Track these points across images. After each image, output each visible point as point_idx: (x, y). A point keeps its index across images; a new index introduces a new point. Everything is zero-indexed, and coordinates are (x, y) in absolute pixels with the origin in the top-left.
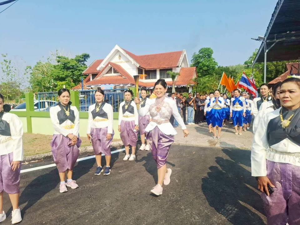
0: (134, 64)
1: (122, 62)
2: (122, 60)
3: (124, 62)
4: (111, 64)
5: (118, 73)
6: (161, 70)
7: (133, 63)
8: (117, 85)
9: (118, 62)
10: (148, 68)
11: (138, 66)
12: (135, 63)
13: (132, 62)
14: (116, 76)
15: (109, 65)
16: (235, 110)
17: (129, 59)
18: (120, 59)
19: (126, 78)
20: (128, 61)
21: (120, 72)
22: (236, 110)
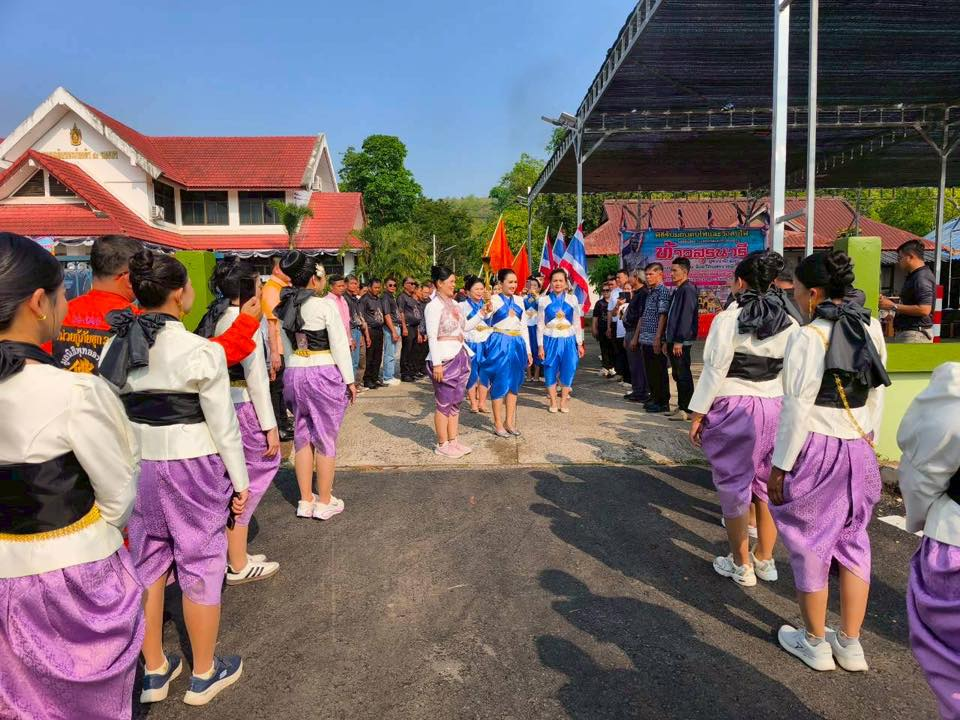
0: (138, 165)
1: (85, 155)
2: (84, 146)
3: (95, 157)
4: (37, 161)
5: (71, 193)
6: (242, 196)
7: (133, 163)
8: (69, 242)
9: (70, 155)
10: (194, 183)
11: (156, 173)
12: (143, 161)
13: (129, 158)
14: (61, 206)
15: (31, 163)
16: (555, 336)
17: (115, 147)
18: (76, 142)
19: (107, 217)
20: (112, 154)
21: (79, 191)
22: (556, 334)
